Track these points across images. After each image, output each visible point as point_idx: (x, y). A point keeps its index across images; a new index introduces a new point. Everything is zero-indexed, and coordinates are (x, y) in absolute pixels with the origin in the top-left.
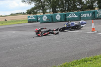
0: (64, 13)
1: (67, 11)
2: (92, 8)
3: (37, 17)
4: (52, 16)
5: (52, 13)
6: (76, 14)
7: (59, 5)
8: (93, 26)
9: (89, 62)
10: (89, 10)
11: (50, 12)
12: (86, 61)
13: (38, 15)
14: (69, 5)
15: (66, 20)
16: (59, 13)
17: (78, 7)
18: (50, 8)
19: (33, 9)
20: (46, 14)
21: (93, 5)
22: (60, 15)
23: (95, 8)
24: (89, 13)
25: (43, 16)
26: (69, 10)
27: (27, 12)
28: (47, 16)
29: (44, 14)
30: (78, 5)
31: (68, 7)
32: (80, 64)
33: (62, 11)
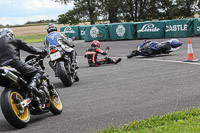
0: (132, 22)
1: (139, 19)
2: (187, 13)
3: (79, 29)
4: (108, 28)
5: (108, 23)
6: (156, 25)
7: (122, 7)
8: (190, 49)
9: (182, 121)
10: (183, 19)
11: (104, 20)
12: (175, 118)
13: (81, 25)
14: (143, 7)
15: (135, 37)
16: (124, 22)
17: (160, 11)
18: (104, 13)
19: (71, 14)
20: (97, 24)
21: (189, 9)
22: (125, 26)
23: (194, 13)
24: (182, 23)
25: (90, 28)
26: (143, 17)
27: (59, 20)
28: (98, 27)
29: (92, 23)
30: (160, 7)
31: (141, 12)
32: (163, 124)
33: (128, 19)
